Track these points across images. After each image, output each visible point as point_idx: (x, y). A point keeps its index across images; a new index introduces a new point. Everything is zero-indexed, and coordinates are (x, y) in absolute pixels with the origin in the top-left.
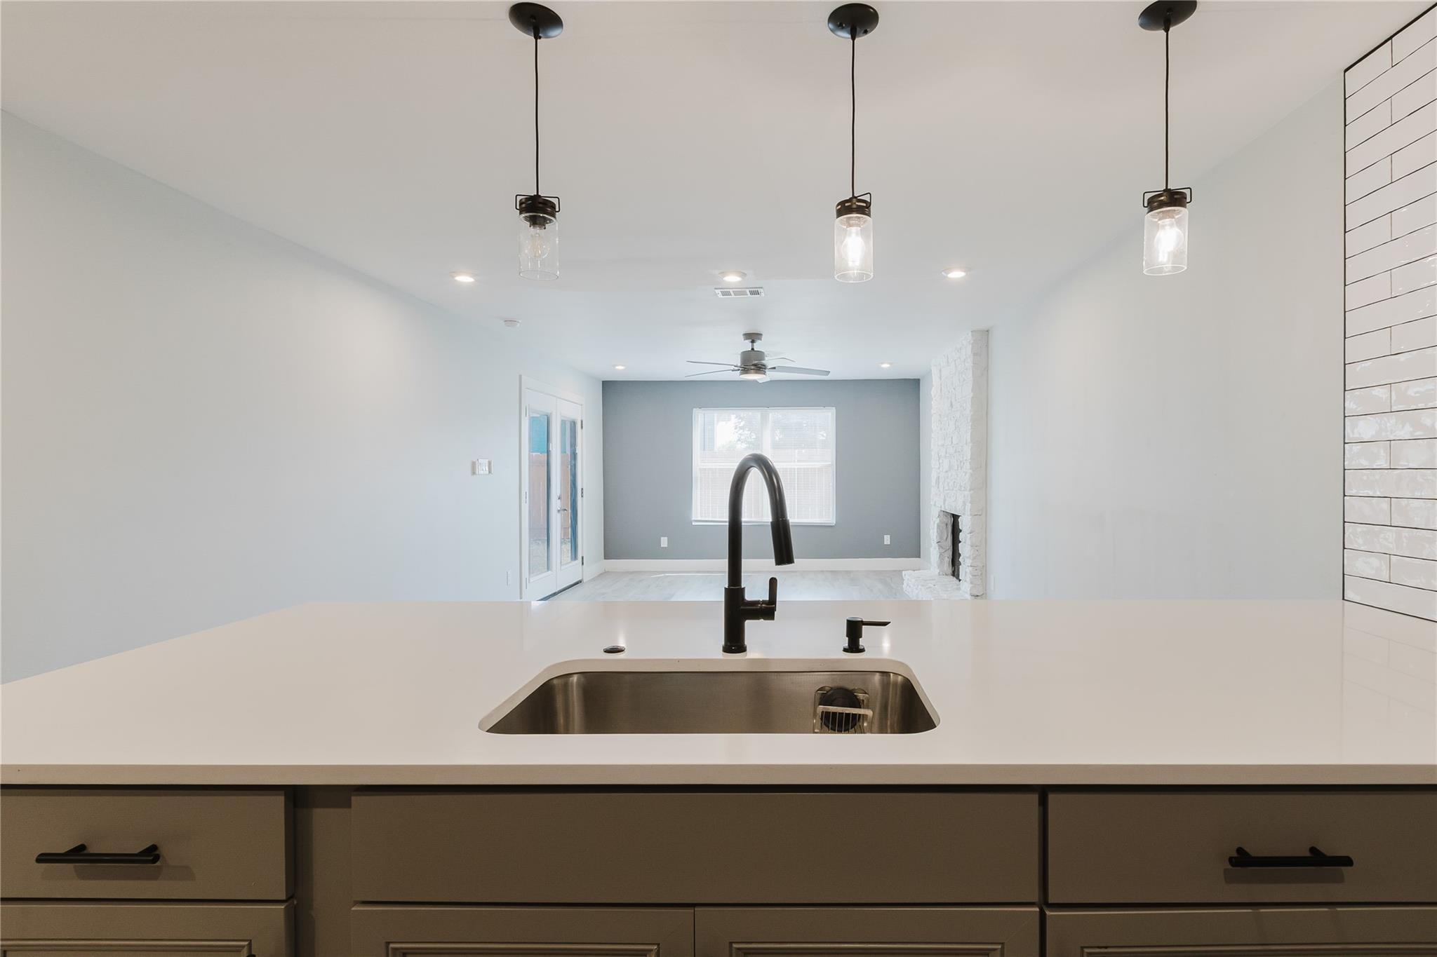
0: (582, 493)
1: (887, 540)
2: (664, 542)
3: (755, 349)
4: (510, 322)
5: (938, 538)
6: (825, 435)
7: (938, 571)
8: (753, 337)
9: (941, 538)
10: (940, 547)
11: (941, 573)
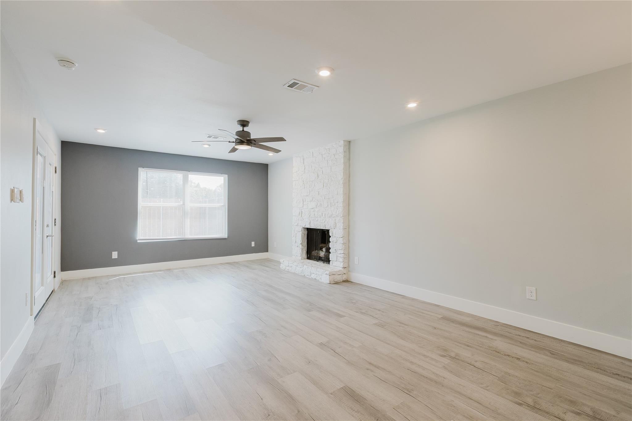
0: (55, 222)
1: (253, 244)
2: (115, 255)
3: (244, 130)
4: (65, 62)
5: (301, 241)
6: (220, 189)
7: (301, 257)
8: (244, 123)
9: (303, 241)
10: (302, 245)
11: (302, 259)
